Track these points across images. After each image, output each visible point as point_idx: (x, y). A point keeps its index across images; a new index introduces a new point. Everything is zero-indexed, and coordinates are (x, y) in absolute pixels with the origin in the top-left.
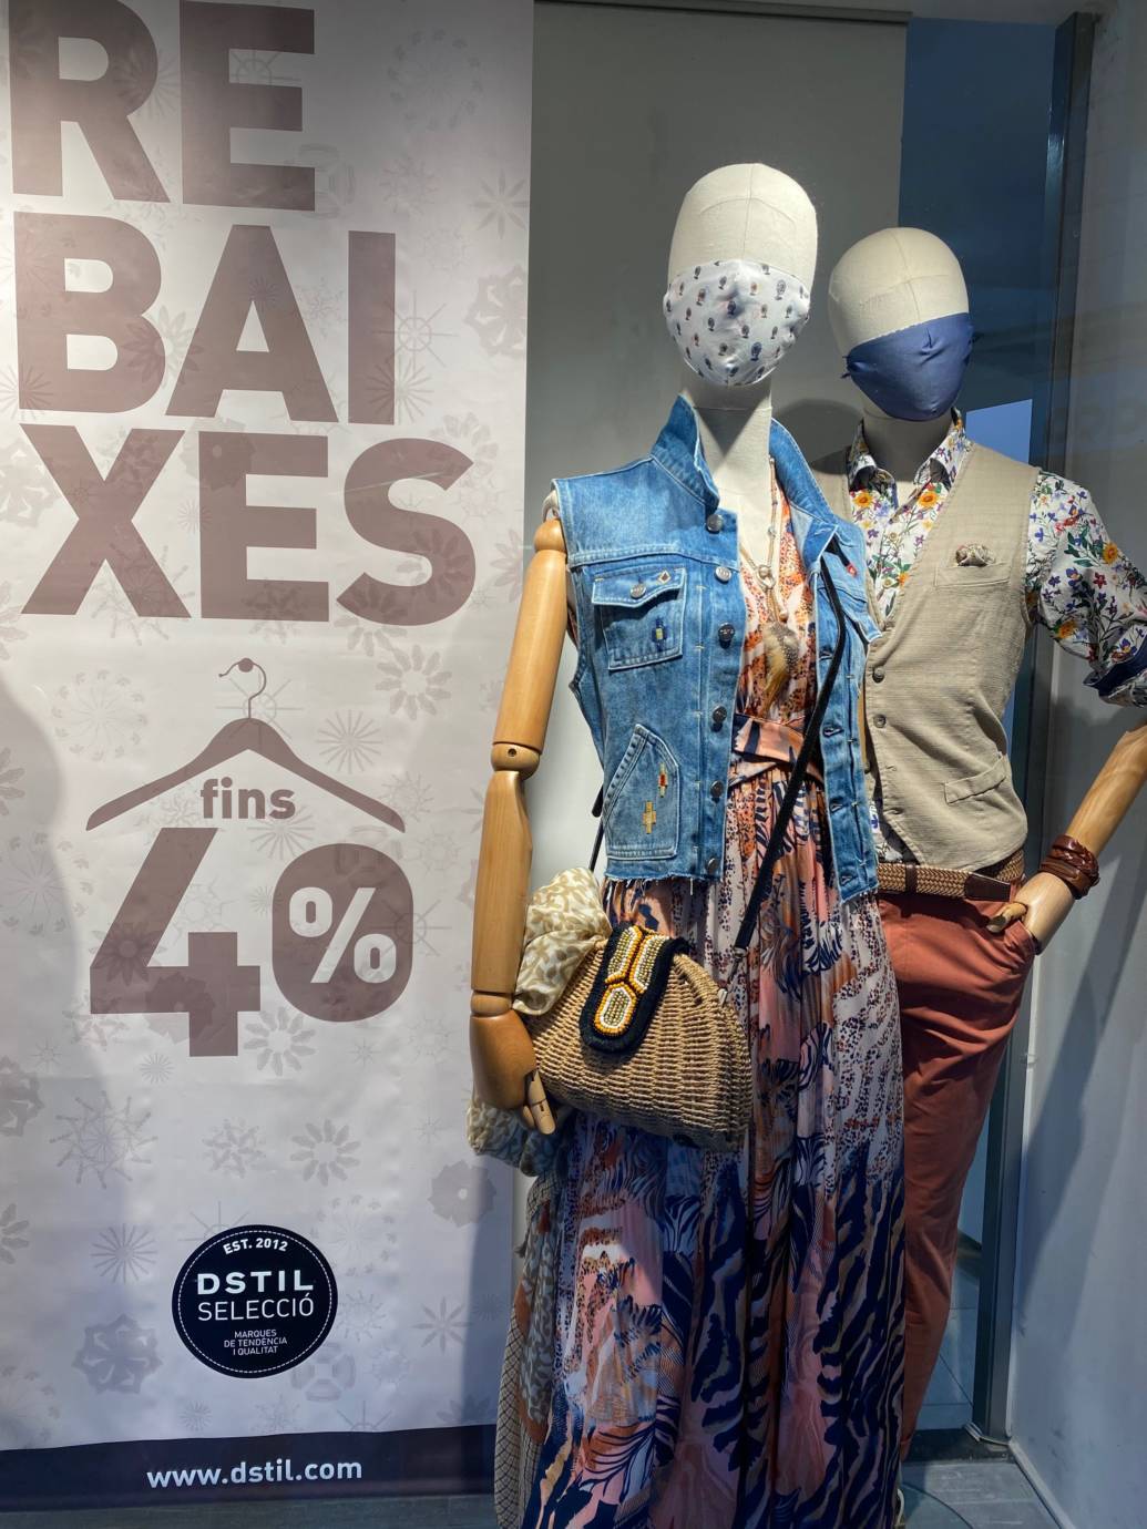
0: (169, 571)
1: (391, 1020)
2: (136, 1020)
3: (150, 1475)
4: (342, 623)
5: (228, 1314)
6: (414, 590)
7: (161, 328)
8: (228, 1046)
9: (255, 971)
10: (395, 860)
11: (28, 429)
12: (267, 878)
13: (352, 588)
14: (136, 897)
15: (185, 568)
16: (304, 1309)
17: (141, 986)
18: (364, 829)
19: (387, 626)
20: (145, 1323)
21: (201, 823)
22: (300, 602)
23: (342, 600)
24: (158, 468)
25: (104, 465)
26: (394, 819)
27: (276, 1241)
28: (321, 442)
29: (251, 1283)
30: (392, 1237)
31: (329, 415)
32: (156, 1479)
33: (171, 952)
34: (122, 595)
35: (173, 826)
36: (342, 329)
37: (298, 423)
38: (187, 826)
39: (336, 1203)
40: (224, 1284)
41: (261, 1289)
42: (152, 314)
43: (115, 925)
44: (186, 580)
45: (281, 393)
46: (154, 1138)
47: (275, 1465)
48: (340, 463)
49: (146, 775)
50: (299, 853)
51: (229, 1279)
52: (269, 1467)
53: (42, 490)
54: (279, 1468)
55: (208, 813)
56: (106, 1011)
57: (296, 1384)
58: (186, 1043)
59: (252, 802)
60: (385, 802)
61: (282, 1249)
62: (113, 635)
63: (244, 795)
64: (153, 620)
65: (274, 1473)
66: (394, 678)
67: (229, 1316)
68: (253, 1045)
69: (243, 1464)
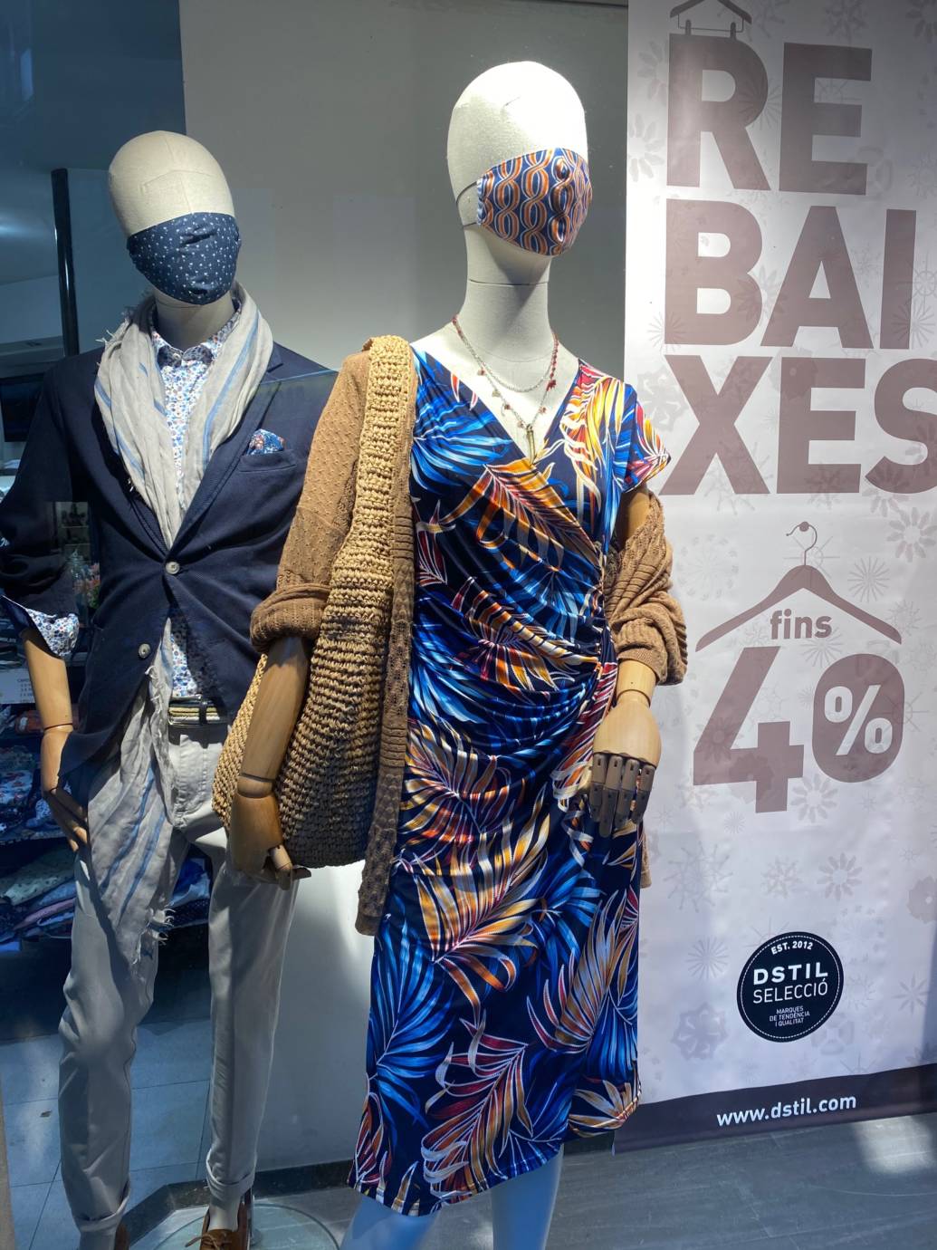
0: (757, 459)
1: (887, 779)
2: (723, 788)
3: (719, 1116)
4: (867, 494)
5: (773, 998)
6: (914, 467)
7: (760, 283)
8: (780, 804)
9: (801, 747)
10: (894, 664)
11: (670, 359)
12: (811, 682)
13: (876, 468)
14: (725, 700)
15: (768, 457)
16: (821, 990)
17: (726, 764)
18: (874, 643)
19: (897, 494)
20: (718, 1009)
21: (770, 643)
22: (839, 479)
23: (870, 478)
24: (754, 384)
25: (718, 383)
26: (894, 634)
27: (806, 943)
28: (861, 364)
29: (788, 973)
30: (881, 934)
31: (867, 344)
32: (723, 1120)
33: (747, 738)
34: (726, 479)
35: (751, 646)
36: (878, 281)
37: (847, 350)
38: (760, 646)
39: (845, 912)
40: (771, 976)
41: (794, 978)
42: (755, 272)
43: (711, 720)
44: (768, 467)
45: (836, 329)
46: (731, 874)
47: (800, 1103)
48: (872, 378)
49: (735, 609)
50: (832, 662)
51: (774, 972)
52: (796, 1105)
53: (677, 403)
54: (803, 1105)
55: (775, 636)
56: (703, 783)
57: (814, 1044)
58: (753, 803)
59: (804, 626)
60: (889, 622)
61: (809, 948)
62: (718, 509)
63: (799, 621)
64: (744, 496)
65: (799, 1109)
66: (899, 532)
67: (774, 999)
68: (796, 803)
69: (780, 1104)
